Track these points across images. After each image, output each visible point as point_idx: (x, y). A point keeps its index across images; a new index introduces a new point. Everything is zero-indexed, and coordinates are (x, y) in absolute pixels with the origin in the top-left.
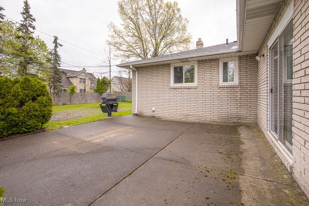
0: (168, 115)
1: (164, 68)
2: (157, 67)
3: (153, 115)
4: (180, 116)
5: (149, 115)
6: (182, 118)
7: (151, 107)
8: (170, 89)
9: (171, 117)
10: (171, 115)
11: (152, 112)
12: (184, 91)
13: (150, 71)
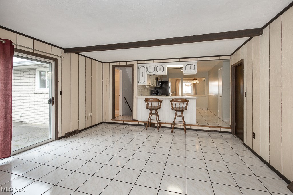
0: (32, 120)
1: (30, 72)
2: (24, 71)
3: (20, 120)
4: (42, 121)
5: (17, 120)
6: (44, 123)
7: (18, 112)
8: (34, 94)
9: (35, 122)
10: (35, 120)
11: (20, 117)
12: (45, 96)
13: (18, 74)
